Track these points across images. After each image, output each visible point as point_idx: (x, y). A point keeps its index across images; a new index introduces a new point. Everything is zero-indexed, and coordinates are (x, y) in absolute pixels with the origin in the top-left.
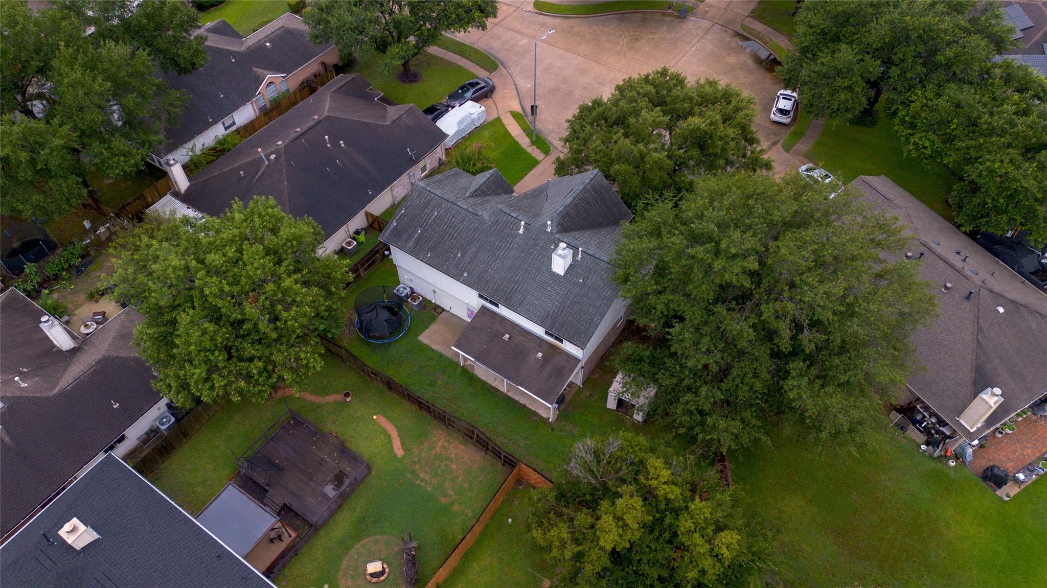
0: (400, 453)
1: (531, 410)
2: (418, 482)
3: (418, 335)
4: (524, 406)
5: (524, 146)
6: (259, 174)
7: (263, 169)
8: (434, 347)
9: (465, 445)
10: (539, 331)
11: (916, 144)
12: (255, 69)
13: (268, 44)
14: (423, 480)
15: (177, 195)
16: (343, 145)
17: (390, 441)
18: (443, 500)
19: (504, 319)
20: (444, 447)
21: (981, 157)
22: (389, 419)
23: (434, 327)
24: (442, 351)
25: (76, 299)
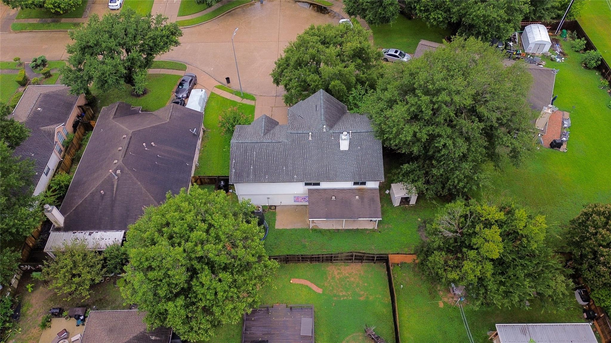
0: (320, 291)
1: (361, 229)
2: (342, 299)
3: (274, 227)
4: (357, 229)
5: (239, 102)
6: (115, 186)
7: (116, 183)
8: (288, 228)
9: (348, 266)
10: (349, 185)
11: (434, 18)
12: (42, 128)
13: (39, 109)
14: (344, 296)
15: (58, 229)
16: (154, 145)
17: (310, 289)
18: (361, 299)
19: (325, 190)
20: (338, 273)
21: (467, 12)
22: (299, 278)
23: (278, 218)
24: (294, 227)
25: (31, 335)
